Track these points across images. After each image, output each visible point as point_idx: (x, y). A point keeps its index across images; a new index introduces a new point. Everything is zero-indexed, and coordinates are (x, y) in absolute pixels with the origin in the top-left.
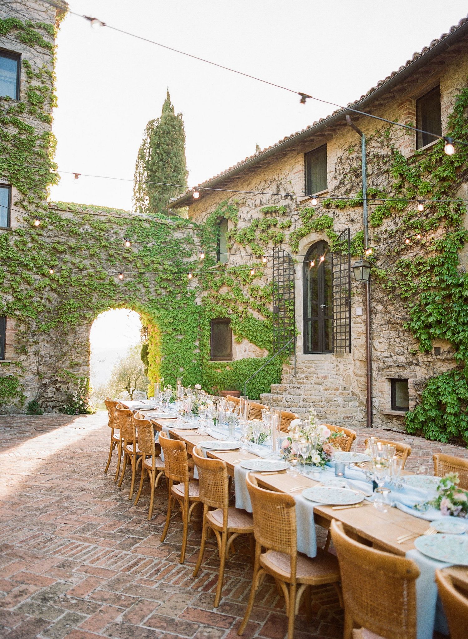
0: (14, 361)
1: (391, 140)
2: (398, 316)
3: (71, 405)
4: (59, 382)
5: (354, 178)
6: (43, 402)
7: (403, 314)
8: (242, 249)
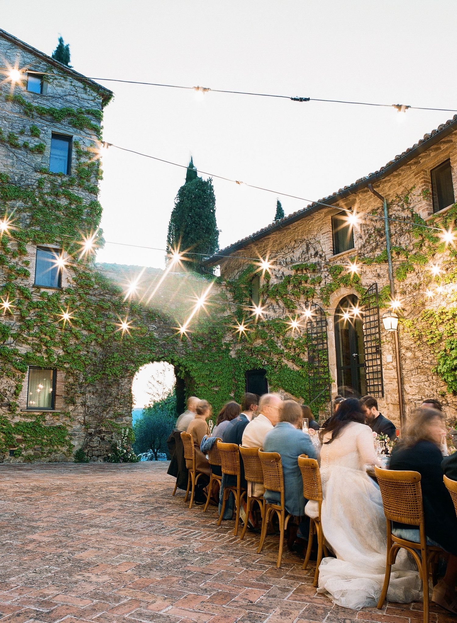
0: (63, 411)
1: (410, 204)
2: (426, 361)
3: (116, 454)
4: (104, 432)
5: (378, 238)
6: (88, 451)
7: (430, 359)
8: (275, 304)
